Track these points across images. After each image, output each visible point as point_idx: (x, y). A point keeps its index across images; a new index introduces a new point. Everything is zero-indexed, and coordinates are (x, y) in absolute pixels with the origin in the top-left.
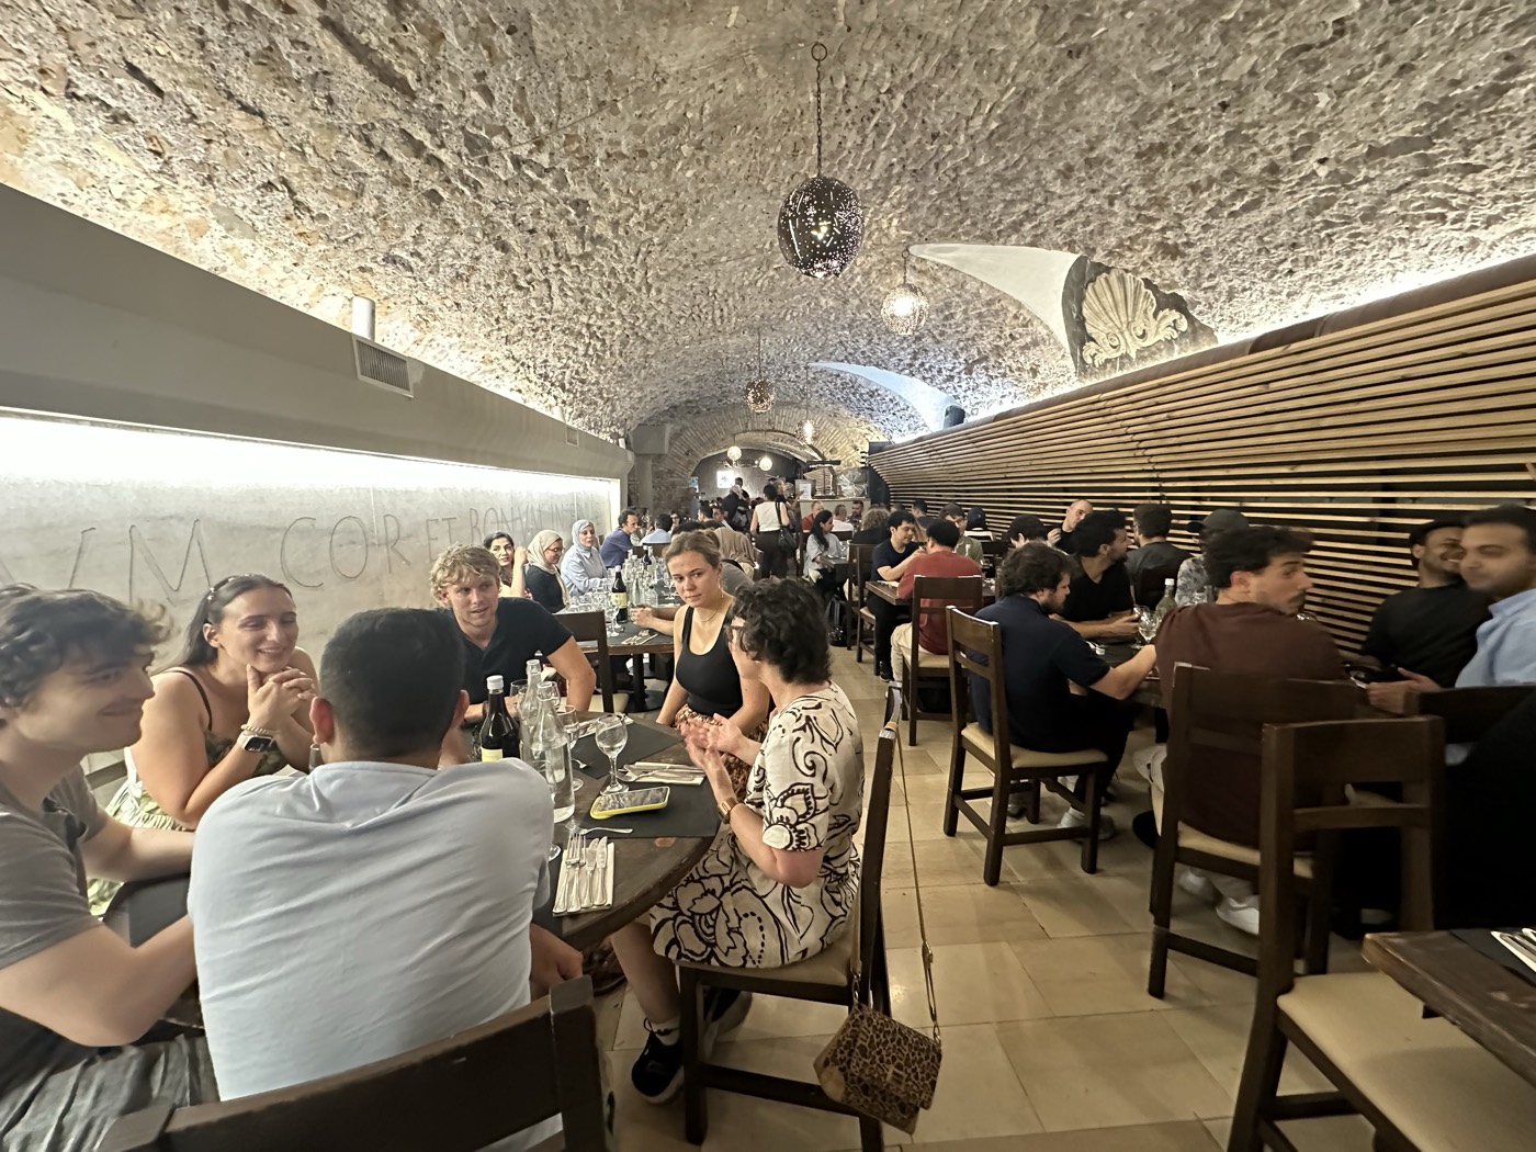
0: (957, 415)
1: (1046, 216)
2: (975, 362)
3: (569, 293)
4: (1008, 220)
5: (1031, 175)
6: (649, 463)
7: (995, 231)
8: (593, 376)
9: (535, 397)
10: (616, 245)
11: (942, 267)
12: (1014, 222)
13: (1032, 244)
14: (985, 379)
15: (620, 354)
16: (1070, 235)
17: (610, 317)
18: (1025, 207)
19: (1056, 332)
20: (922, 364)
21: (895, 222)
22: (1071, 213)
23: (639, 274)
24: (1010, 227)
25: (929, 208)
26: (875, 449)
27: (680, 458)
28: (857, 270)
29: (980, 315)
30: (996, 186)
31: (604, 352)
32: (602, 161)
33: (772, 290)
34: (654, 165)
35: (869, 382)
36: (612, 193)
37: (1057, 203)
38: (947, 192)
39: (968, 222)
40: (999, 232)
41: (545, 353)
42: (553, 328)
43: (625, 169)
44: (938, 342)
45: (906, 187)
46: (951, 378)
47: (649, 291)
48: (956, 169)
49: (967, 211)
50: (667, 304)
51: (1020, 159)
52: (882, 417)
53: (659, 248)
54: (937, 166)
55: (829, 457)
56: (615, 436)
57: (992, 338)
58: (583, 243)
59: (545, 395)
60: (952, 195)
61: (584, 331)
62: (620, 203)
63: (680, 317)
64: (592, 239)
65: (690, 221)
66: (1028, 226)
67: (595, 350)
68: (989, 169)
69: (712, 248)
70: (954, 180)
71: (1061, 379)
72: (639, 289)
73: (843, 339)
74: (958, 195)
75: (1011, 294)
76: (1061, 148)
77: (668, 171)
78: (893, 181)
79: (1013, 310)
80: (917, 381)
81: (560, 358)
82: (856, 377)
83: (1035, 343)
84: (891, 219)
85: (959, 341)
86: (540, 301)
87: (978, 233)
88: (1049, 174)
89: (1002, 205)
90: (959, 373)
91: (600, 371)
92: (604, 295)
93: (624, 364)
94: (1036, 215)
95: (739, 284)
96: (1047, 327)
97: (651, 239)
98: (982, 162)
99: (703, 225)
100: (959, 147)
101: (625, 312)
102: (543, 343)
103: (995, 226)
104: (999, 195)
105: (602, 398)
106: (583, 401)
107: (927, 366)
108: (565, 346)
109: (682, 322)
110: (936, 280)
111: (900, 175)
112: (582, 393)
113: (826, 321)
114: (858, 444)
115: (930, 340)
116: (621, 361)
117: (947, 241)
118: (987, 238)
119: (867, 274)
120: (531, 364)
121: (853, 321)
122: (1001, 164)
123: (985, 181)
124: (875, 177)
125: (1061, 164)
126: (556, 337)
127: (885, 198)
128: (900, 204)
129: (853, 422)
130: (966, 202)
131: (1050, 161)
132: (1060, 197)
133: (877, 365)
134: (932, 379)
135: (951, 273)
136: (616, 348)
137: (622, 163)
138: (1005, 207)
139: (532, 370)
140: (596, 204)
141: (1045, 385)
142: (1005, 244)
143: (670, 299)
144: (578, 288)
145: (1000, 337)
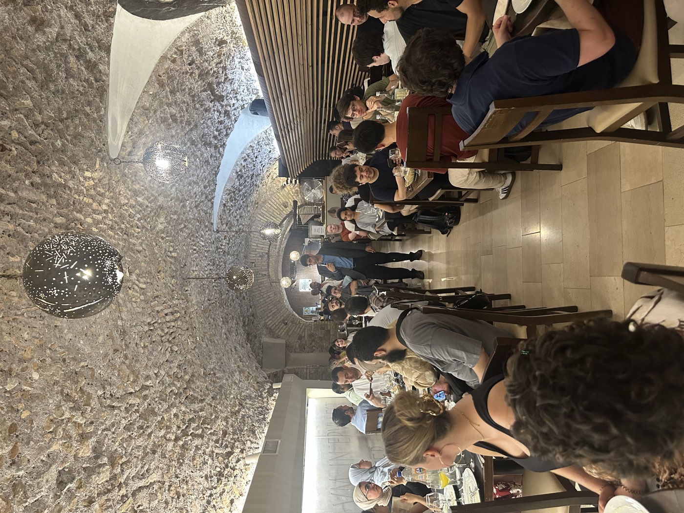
0: (257, 106)
1: (80, 40)
2: (213, 93)
3: (146, 467)
4: (85, 73)
5: (41, 56)
6: (293, 355)
7: (95, 85)
8: (220, 424)
9: (238, 484)
10: (104, 430)
11: (129, 128)
12: (87, 68)
13: (108, 50)
14: (227, 85)
15: (202, 401)
16: (99, 16)
17: (169, 420)
18: (72, 59)
19: (187, 25)
20: (215, 137)
21: (88, 174)
22: (77, 16)
23: (132, 400)
24: (92, 71)
25: (75, 145)
26: (284, 172)
27: (289, 330)
28: (132, 202)
29: (173, 92)
30: (52, 87)
31: (200, 418)
32: (18, 470)
33: (150, 273)
34: (25, 415)
35: (230, 179)
36: (52, 450)
37: (68, 31)
38: (59, 131)
39: (87, 109)
40: (97, 81)
41: (199, 480)
42: (177, 477)
43: (28, 443)
44: (196, 126)
45: (54, 168)
46: (227, 113)
47: (147, 387)
48: (36, 125)
49: (76, 111)
50: (159, 368)
51: (26, 67)
52: (259, 166)
53: (108, 388)
54: (33, 143)
55: (290, 209)
56: (271, 392)
57: (192, 81)
58: (100, 466)
59: (236, 472)
60: (61, 126)
61: (181, 443)
62: (63, 438)
63: (172, 351)
64: (97, 457)
65: (83, 364)
66: (91, 55)
67: (198, 427)
68: (36, 95)
69: (110, 336)
70: (47, 125)
71: (228, 19)
72: (145, 397)
73: (193, 205)
74: (62, 121)
75: (153, 66)
76: (14, 30)
77: (32, 398)
78: (48, 181)
79: (168, 64)
80: (229, 141)
81: (205, 463)
82: (225, 190)
83: (197, 43)
84: (85, 178)
85: (195, 108)
86: (153, 496)
87: (98, 100)
88: (40, 39)
89: (71, 80)
90: (222, 106)
91: (217, 418)
92: (150, 431)
93: (211, 395)
94: (79, 49)
95: (143, 305)
96: (183, 33)
97: (99, 397)
98: (28, 102)
99: (87, 350)
100: (15, 123)
101: (166, 406)
102: (190, 483)
103: (90, 85)
104: (61, 84)
105: (238, 411)
106: (242, 431)
107: (216, 133)
108: (194, 459)
109: (176, 348)
110: (141, 133)
111: (42, 176)
112: (234, 433)
113: (178, 222)
114: (280, 185)
115: (194, 133)
116: (208, 399)
117: (105, 127)
118: (102, 92)
119: (136, 193)
120: (209, 492)
121: (177, 199)
122: (30, 84)
123: (48, 98)
124: (44, 198)
125: (29, 28)
126: (186, 471)
127: (65, 186)
128: (70, 172)
129: (262, 189)
130: (68, 113)
131: (26, 39)
132: (62, 27)
133: (216, 174)
134: (228, 128)
135: (135, 120)
136: (196, 406)
137: (21, 448)
138: (73, 77)
139: (214, 491)
140: (62, 462)
141: (233, 32)
142: (108, 75)
143: (155, 365)
144: (142, 459)
145: (192, 73)
